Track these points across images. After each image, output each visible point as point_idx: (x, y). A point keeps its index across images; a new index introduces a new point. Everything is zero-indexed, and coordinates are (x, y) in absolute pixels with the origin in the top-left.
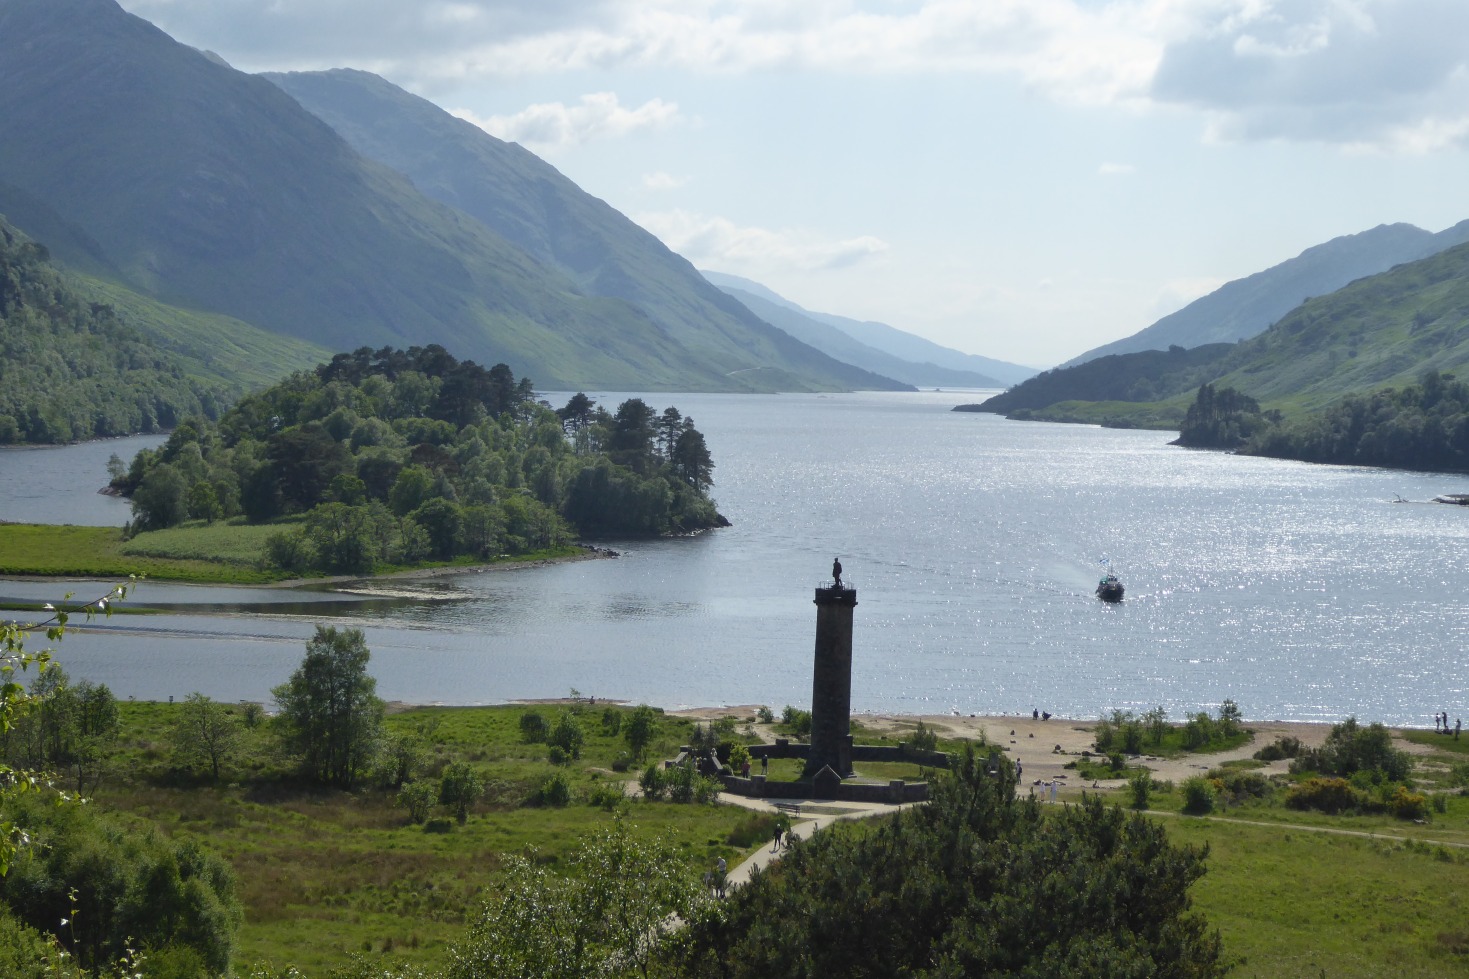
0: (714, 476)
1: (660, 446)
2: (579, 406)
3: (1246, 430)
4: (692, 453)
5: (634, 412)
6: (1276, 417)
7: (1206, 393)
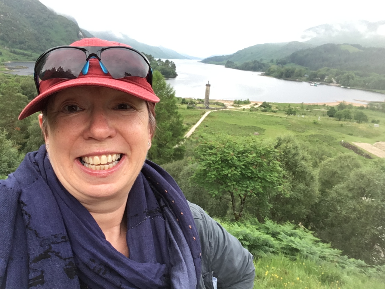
0: (176, 69)
1: (170, 66)
2: (160, 60)
3: (233, 66)
4: (174, 66)
5: (167, 61)
6: (236, 64)
7: (228, 61)
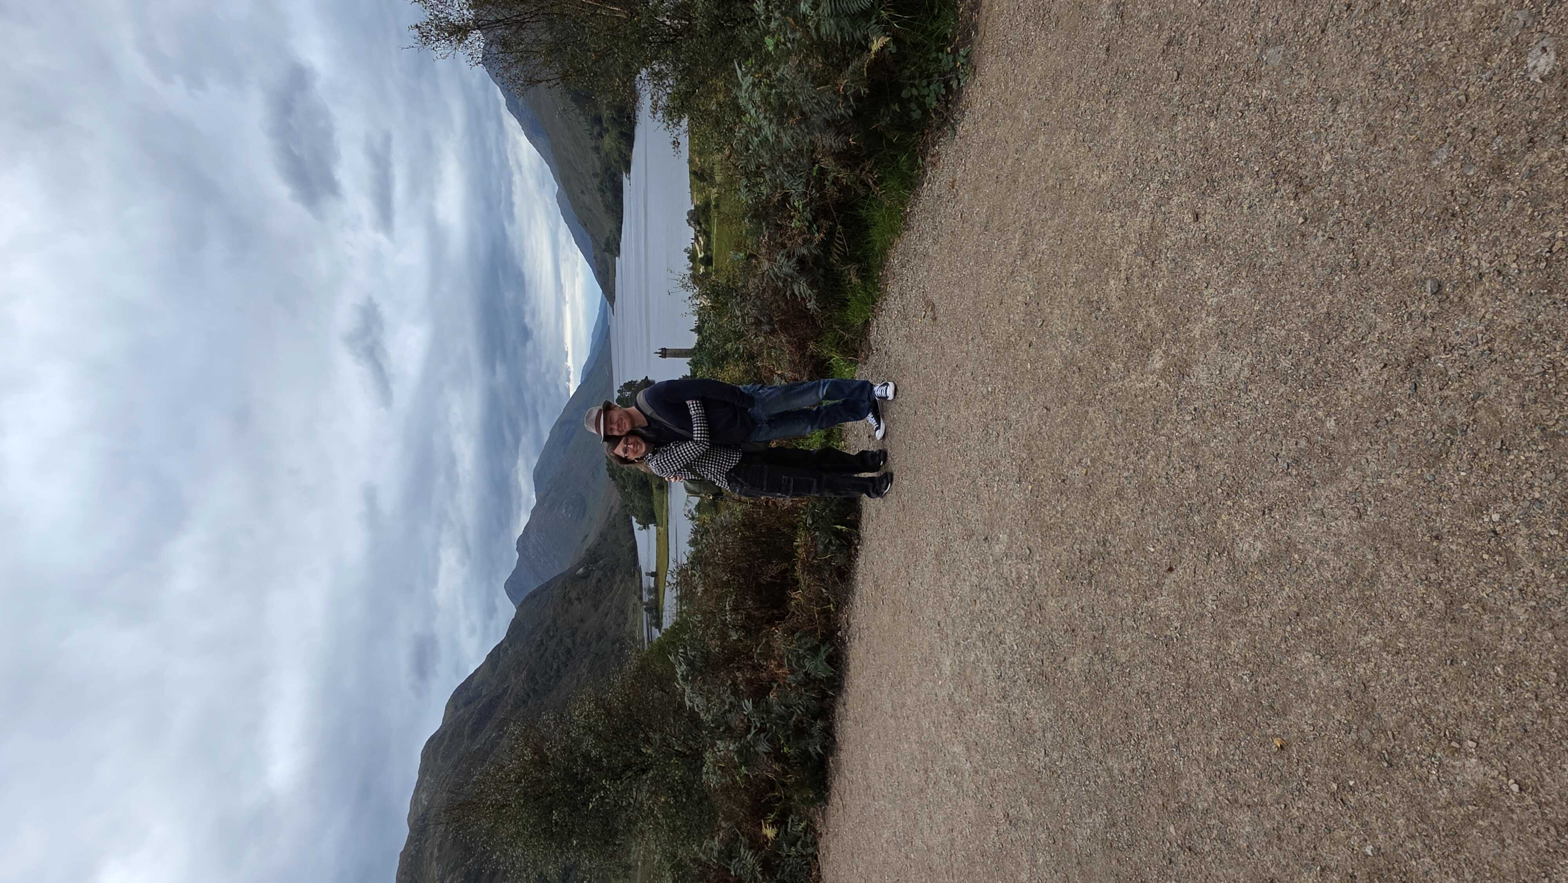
3: (615, 239)
4: (629, 386)
6: (611, 231)
7: (605, 250)
